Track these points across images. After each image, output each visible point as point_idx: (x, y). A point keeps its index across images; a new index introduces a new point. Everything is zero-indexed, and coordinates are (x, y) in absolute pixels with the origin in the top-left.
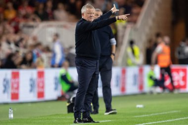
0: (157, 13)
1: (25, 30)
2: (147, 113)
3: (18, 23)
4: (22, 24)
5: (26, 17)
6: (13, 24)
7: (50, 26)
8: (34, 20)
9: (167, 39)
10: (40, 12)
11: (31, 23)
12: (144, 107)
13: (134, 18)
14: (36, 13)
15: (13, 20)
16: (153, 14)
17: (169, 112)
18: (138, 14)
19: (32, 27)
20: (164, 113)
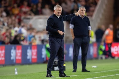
0: (105, 10)
1: (25, 20)
2: (99, 71)
3: (21, 16)
4: (23, 17)
5: (25, 13)
6: (18, 17)
7: (40, 18)
8: (30, 14)
9: (111, 26)
10: (34, 10)
11: (29, 17)
12: (97, 67)
13: (91, 13)
14: (32, 10)
15: (18, 14)
16: (102, 11)
17: (112, 70)
18: (93, 11)
19: (29, 19)
20: (109, 71)
